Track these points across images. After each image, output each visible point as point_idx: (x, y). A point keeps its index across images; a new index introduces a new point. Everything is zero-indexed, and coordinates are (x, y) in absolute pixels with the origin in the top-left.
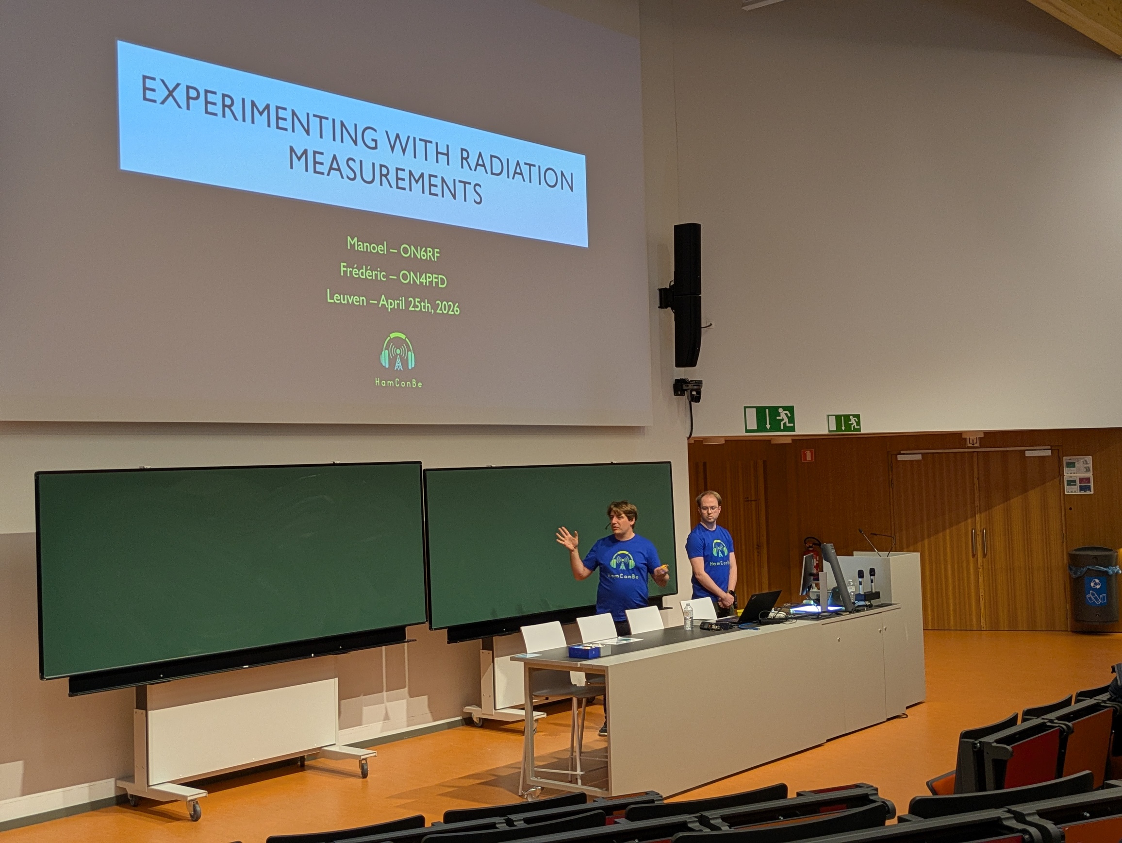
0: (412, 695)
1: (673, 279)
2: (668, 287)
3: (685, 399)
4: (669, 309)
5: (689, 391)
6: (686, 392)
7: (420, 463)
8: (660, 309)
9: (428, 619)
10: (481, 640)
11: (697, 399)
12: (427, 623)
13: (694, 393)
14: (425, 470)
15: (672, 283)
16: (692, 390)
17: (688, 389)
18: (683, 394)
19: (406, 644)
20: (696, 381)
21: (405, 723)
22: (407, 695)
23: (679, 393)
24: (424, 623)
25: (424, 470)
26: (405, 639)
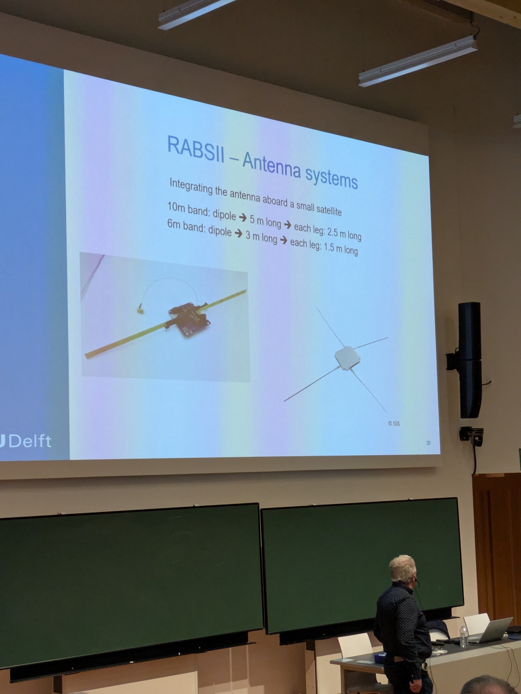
1: (458, 346)
2: (454, 353)
3: (469, 444)
4: (455, 370)
5: (473, 437)
6: (470, 437)
7: (258, 504)
8: (447, 370)
9: (265, 626)
10: (305, 643)
11: (479, 444)
12: (264, 629)
13: (477, 438)
15: (458, 350)
16: (475, 437)
17: (472, 436)
18: (467, 439)
19: (247, 646)
20: (478, 429)
22: (248, 684)
23: (465, 438)
24: (262, 629)
25: (261, 509)
26: (248, 642)
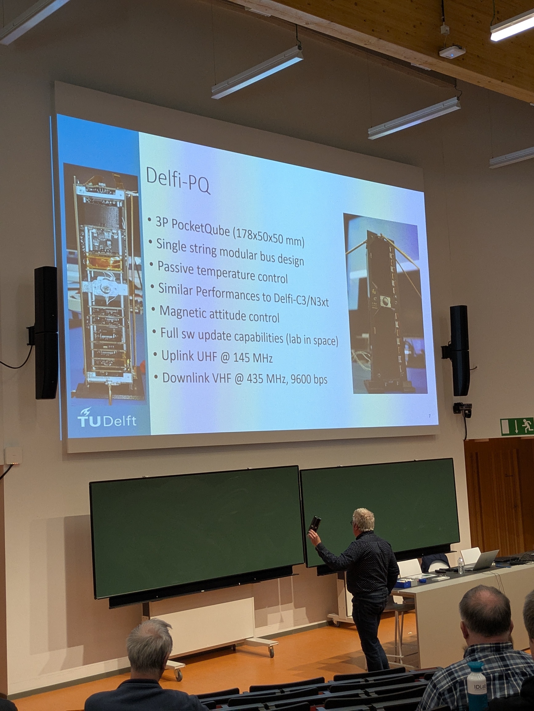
0: (296, 607)
1: (451, 340)
2: (448, 345)
3: (461, 415)
4: (449, 359)
5: (463, 411)
6: (461, 411)
7: (297, 466)
8: (443, 359)
9: (305, 561)
11: (469, 416)
12: (305, 564)
13: (467, 412)
14: (301, 471)
15: (450, 343)
16: (465, 410)
18: (459, 413)
19: (292, 576)
20: (467, 404)
21: (293, 624)
22: (293, 607)
23: (457, 412)
24: (303, 563)
26: (292, 573)
